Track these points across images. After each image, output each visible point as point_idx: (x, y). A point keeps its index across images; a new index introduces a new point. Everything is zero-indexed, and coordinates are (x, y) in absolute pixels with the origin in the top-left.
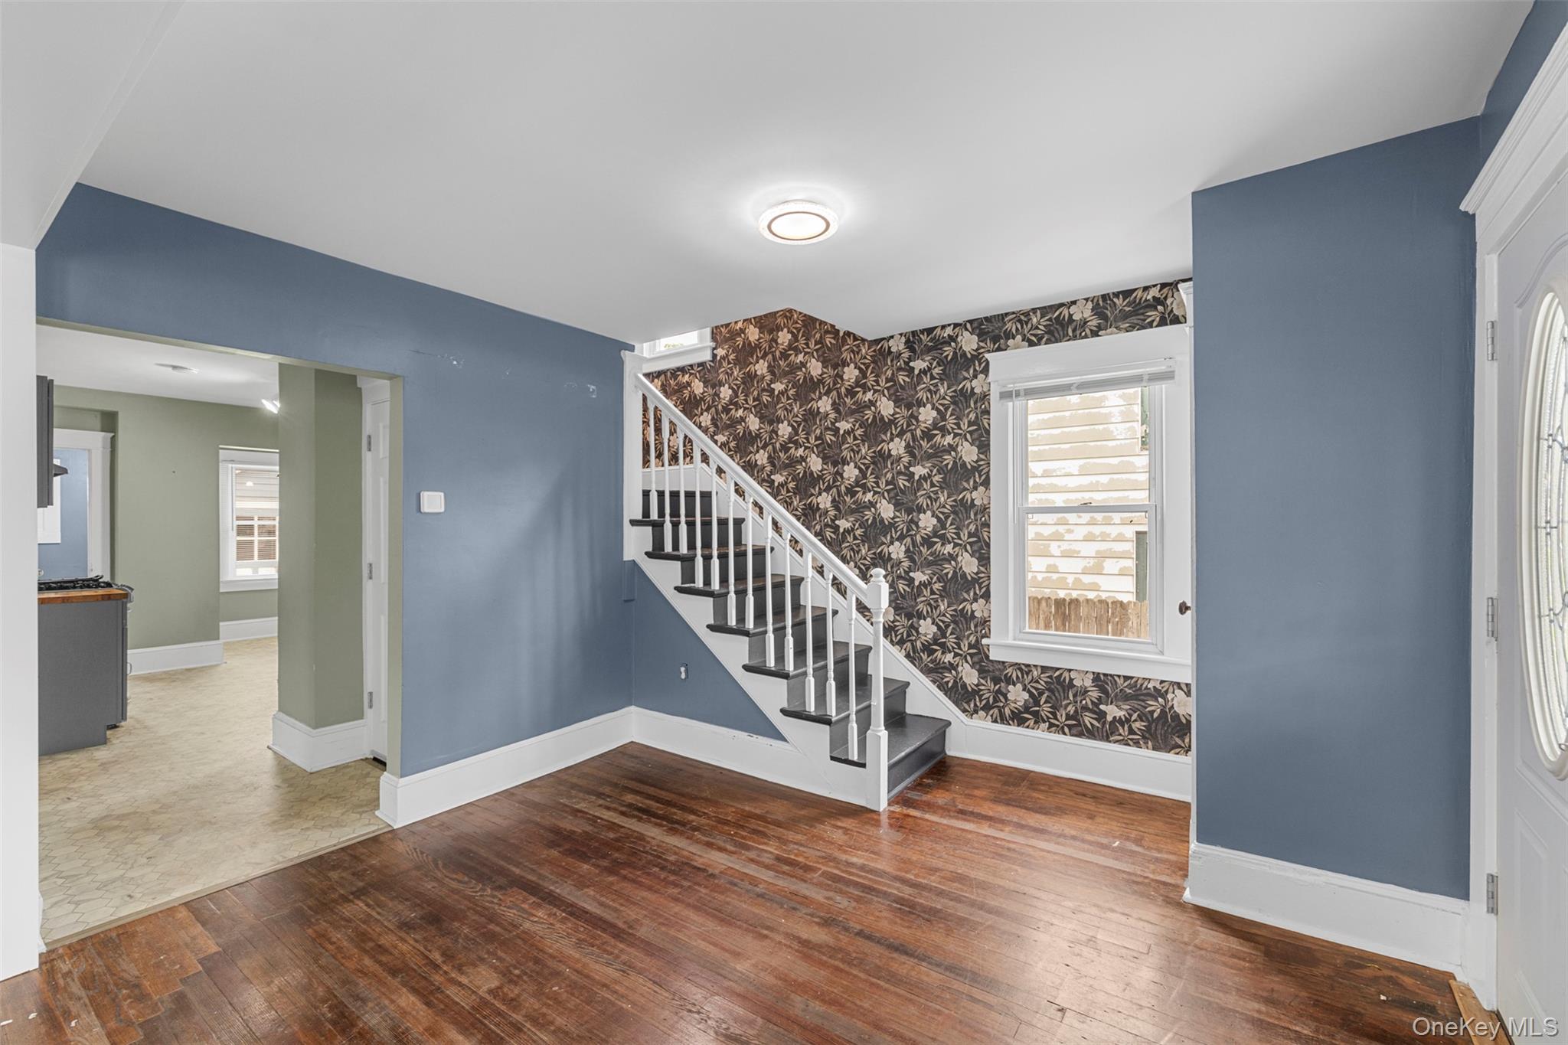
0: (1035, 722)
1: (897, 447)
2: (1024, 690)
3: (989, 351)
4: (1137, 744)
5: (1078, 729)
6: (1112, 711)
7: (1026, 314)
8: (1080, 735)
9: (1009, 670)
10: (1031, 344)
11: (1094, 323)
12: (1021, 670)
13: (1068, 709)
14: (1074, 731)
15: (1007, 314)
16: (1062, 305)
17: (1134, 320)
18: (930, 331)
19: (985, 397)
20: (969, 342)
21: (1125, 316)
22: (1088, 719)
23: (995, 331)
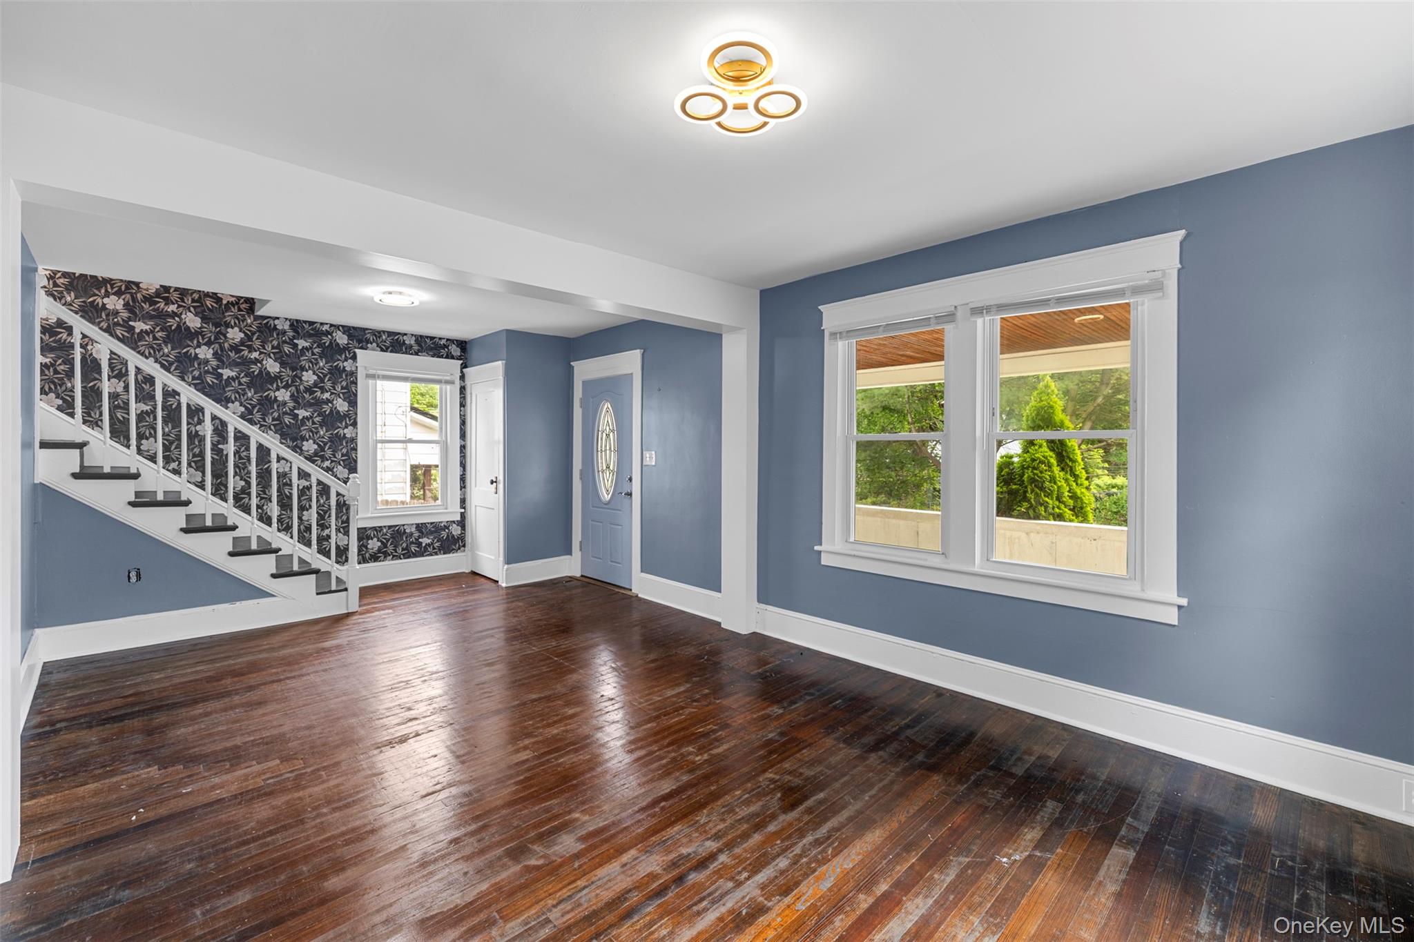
0: (385, 557)
1: (283, 395)
2: (378, 541)
3: (356, 348)
4: (436, 554)
5: (408, 555)
6: (425, 541)
7: (379, 332)
8: (409, 557)
9: (369, 532)
10: (382, 350)
11: (416, 348)
12: (376, 530)
13: (403, 546)
14: (406, 556)
15: (367, 329)
16: (399, 334)
17: (435, 352)
18: (311, 323)
19: (353, 374)
20: (342, 339)
21: (431, 349)
22: (413, 548)
23: (361, 337)
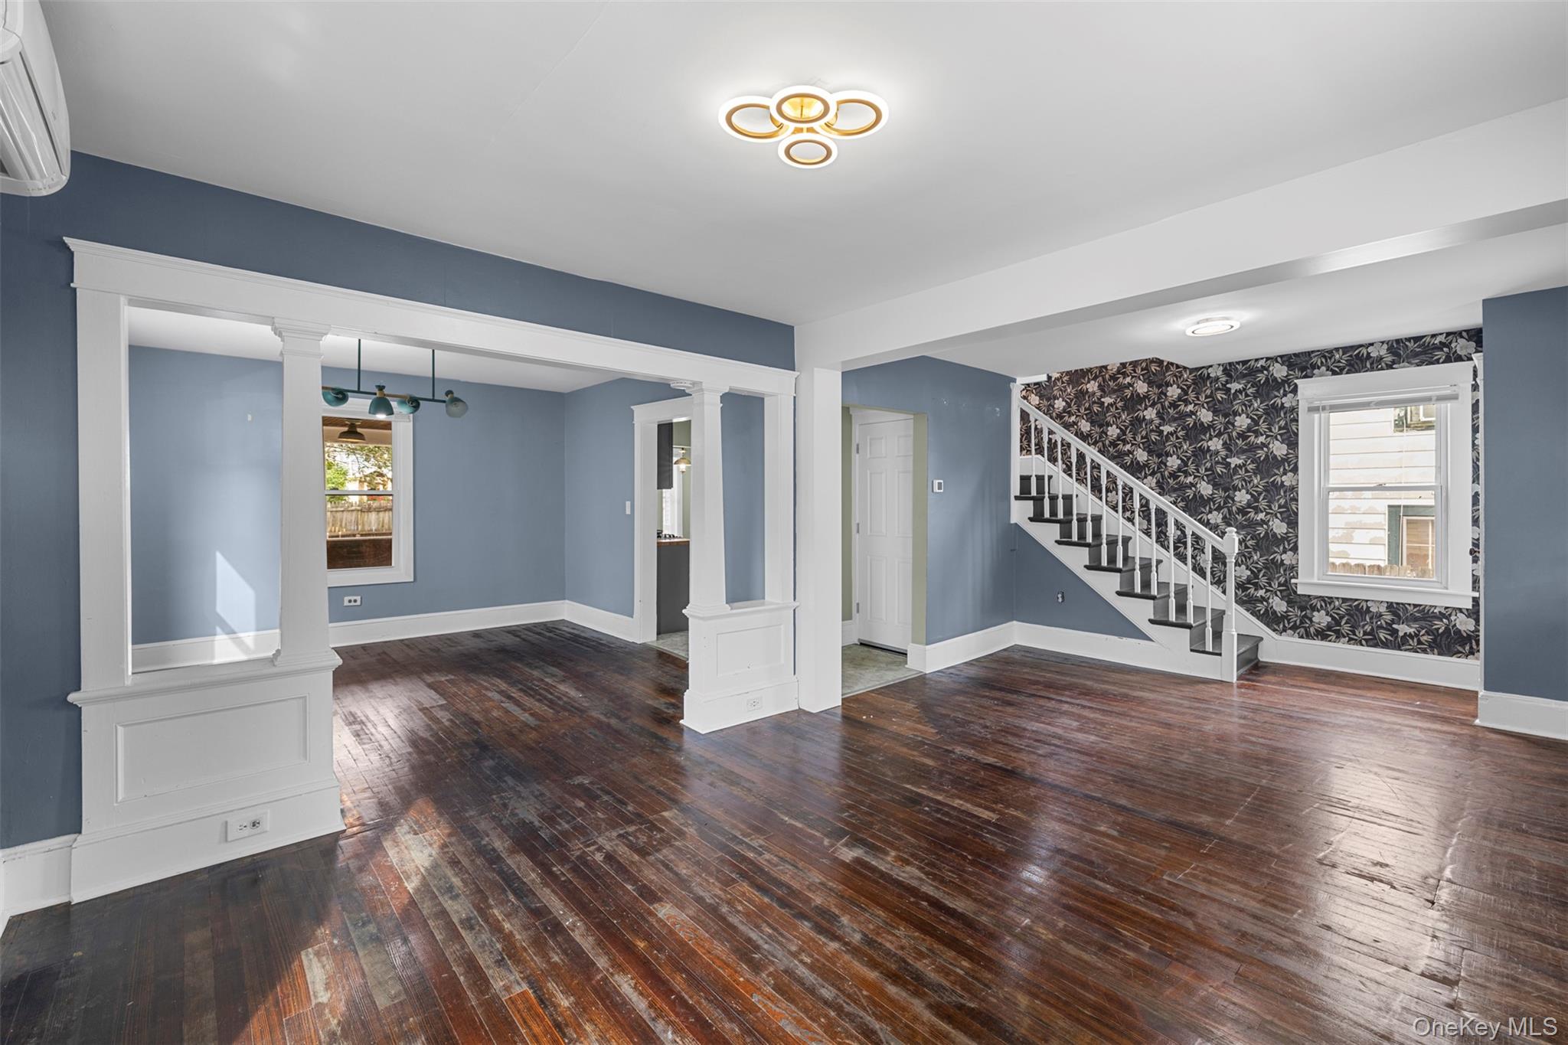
0: (1337, 637)
1: (1216, 444)
2: (1327, 615)
3: (1297, 378)
4: (1424, 651)
5: (1373, 641)
6: (1403, 629)
7: (1330, 352)
8: (1375, 646)
9: (1314, 602)
10: (1334, 373)
11: (1389, 359)
12: (1324, 601)
13: (1366, 627)
14: (1371, 643)
15: (1313, 352)
16: (1361, 346)
17: (1423, 357)
18: (1245, 362)
19: (1294, 410)
20: (1279, 371)
21: (1416, 355)
22: (1382, 635)
23: (1303, 363)
